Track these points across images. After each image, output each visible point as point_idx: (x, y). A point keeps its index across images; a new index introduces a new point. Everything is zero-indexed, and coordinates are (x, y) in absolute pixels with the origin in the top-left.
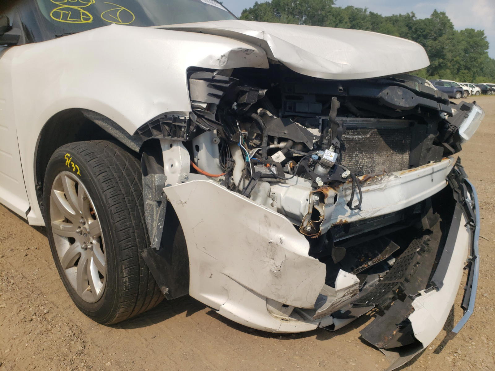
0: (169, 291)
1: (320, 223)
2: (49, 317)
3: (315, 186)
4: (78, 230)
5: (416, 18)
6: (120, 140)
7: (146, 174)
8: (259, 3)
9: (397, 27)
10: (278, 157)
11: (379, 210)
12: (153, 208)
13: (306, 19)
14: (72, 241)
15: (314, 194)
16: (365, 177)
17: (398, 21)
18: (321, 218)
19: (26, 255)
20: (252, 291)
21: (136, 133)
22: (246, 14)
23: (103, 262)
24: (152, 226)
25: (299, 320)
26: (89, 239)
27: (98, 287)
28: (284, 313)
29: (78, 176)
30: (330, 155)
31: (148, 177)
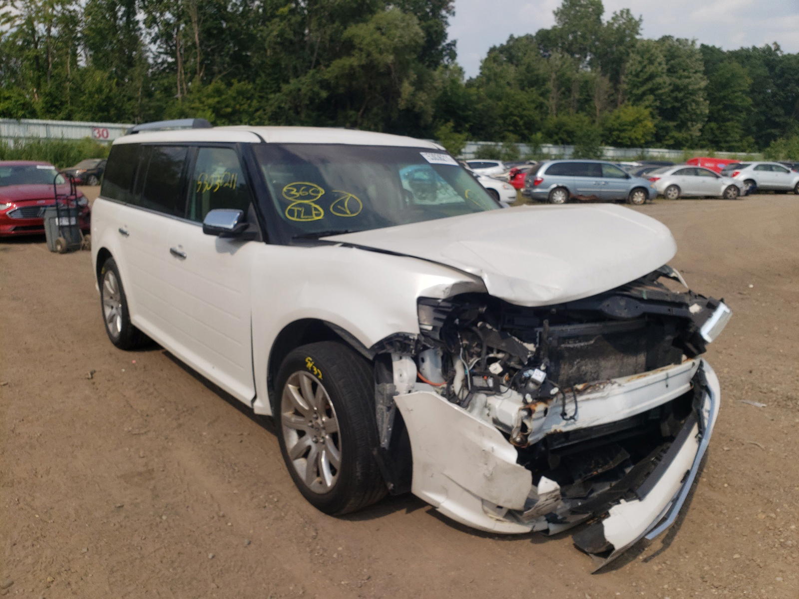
0: (394, 487)
1: (528, 435)
2: (280, 505)
3: (525, 401)
4: (310, 424)
5: (781, 52)
6: (356, 348)
7: (378, 383)
8: (516, 36)
9: (748, 67)
10: (496, 369)
11: (598, 419)
12: (383, 412)
13: (591, 59)
14: (301, 434)
15: (524, 409)
16: (584, 386)
17: (750, 56)
18: (529, 431)
19: (241, 441)
20: (468, 491)
21: (373, 347)
22: (493, 55)
23: (337, 457)
24: (382, 427)
25: (513, 522)
26: (321, 433)
27: (329, 480)
28: (499, 514)
29: (320, 380)
30: (538, 375)
31: (380, 385)
